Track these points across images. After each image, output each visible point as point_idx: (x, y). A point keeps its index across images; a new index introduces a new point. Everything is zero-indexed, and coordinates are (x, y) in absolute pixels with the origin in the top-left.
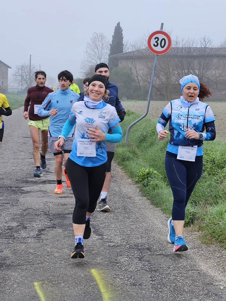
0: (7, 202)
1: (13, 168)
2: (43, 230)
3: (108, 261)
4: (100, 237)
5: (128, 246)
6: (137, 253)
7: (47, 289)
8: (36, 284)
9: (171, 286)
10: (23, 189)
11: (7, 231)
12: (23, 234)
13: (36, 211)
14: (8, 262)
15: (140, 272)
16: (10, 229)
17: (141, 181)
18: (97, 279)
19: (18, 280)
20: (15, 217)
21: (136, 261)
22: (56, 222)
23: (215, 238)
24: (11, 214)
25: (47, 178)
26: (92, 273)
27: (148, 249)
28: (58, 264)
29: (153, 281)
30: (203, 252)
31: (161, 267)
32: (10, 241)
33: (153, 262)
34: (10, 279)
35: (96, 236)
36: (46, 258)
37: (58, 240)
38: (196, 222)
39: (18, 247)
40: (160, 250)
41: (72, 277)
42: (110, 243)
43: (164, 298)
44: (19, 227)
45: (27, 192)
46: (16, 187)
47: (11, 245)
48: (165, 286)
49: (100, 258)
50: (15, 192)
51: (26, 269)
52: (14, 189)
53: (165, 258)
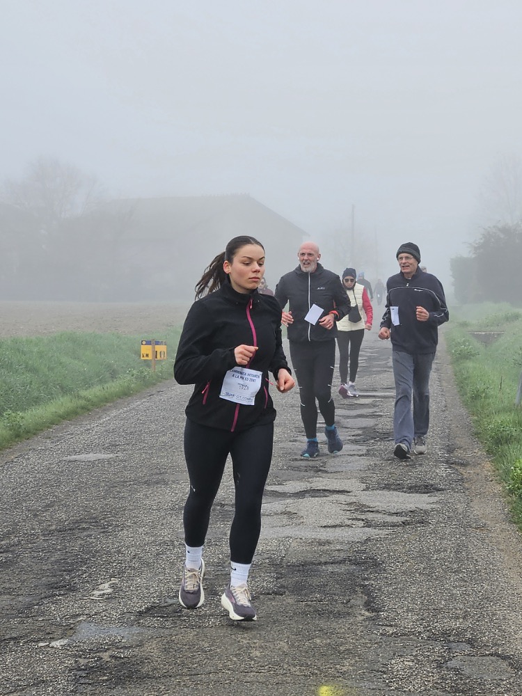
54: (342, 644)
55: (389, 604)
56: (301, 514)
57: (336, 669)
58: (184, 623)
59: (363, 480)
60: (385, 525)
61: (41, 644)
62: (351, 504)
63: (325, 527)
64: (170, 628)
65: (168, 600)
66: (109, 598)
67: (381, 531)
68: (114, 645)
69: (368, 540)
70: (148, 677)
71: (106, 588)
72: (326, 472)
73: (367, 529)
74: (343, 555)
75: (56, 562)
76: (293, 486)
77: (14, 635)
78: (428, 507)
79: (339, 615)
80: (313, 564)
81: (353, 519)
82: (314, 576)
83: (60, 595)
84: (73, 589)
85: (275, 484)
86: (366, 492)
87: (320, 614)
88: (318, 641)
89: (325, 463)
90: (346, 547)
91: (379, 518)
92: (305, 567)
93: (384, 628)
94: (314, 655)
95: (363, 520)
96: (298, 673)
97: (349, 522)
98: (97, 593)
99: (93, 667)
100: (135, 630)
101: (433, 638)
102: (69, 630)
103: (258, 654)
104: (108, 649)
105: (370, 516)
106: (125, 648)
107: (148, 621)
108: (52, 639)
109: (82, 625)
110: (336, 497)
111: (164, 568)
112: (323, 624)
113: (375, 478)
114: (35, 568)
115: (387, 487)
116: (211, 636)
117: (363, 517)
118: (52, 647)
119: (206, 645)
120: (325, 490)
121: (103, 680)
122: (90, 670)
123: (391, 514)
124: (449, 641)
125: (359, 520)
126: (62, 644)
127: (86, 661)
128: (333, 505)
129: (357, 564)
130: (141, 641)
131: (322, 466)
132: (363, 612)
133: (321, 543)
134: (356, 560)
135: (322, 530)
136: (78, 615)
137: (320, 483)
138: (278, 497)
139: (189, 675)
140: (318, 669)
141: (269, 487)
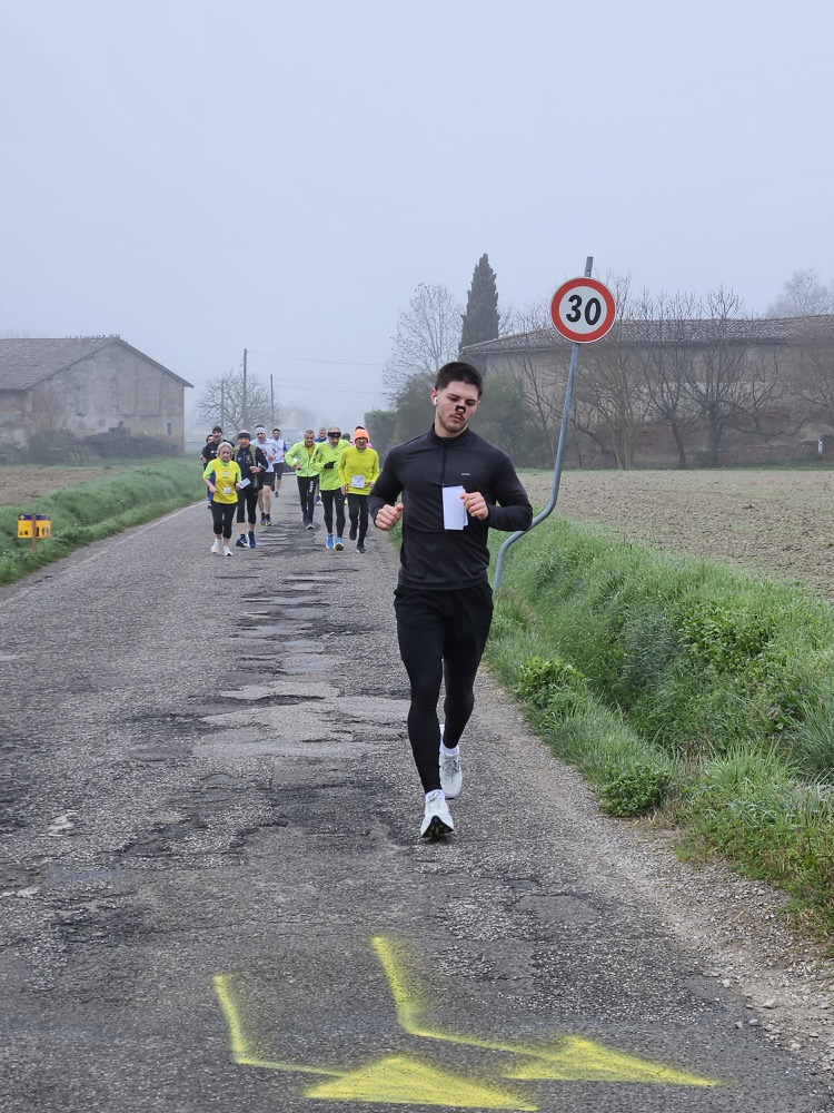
0: (158, 756)
1: (183, 663)
2: (250, 832)
3: (420, 914)
4: (405, 848)
5: (477, 872)
6: (500, 891)
7: (248, 993)
8: (218, 979)
9: (587, 980)
10: (204, 719)
11: (151, 838)
12: (196, 842)
13: (236, 781)
14: (148, 921)
15: (506, 942)
16: (160, 831)
17: (530, 694)
18: (385, 964)
19: (171, 969)
20: (178, 797)
21: (496, 911)
22: (289, 809)
23: (715, 846)
24: (166, 788)
25: (274, 690)
26: (375, 948)
27: (533, 879)
28: (283, 925)
29: (537, 966)
30: (680, 886)
31: (563, 929)
32: (158, 865)
33: (542, 915)
34: (148, 967)
35: (395, 846)
36: (253, 908)
37: (288, 859)
38: (667, 803)
39: (177, 880)
40: (566, 881)
41: (319, 959)
42: (430, 865)
43: (564, 1013)
44: (187, 824)
45: (217, 729)
46: (187, 716)
47: (160, 874)
48: (569, 980)
49: (401, 906)
50: (182, 729)
51: (196, 939)
52: (182, 720)
53: (578, 902)
54: (381, 885)
56: (274, 725)
57: (384, 916)
58: (178, 864)
60: (379, 738)
61: (8, 894)
62: (330, 712)
63: (307, 741)
64: (163, 871)
65: (147, 835)
66: (72, 835)
67: (377, 747)
68: (99, 892)
69: (364, 757)
70: (154, 931)
72: (286, 674)
73: (359, 743)
74: (341, 776)
76: (252, 692)
79: (362, 850)
80: (309, 787)
81: (338, 732)
82: (315, 802)
83: (8, 832)
84: (20, 824)
85: (229, 689)
86: (343, 699)
87: (339, 848)
88: (350, 882)
89: (280, 663)
90: (341, 766)
91: (369, 730)
92: (304, 792)
93: (425, 864)
94: (351, 899)
95: (350, 733)
96: (338, 921)
97: (335, 736)
98: (52, 827)
99: (80, 921)
100: (120, 873)
101: (488, 875)
102: (35, 875)
103: (284, 900)
104: (94, 898)
105: (358, 728)
106: (116, 896)
107: (130, 861)
108: (18, 887)
109: (50, 868)
110: (307, 704)
113: (347, 681)
115: (365, 692)
116: (217, 878)
117: (349, 729)
118: (21, 897)
119: (215, 890)
120: (291, 696)
121: (98, 937)
122: (79, 925)
123: (382, 725)
124: (509, 879)
125: (345, 732)
126: (32, 892)
127: (70, 913)
128: (309, 715)
129: (362, 787)
130: (132, 887)
131: (278, 667)
133: (310, 762)
134: (359, 782)
135: (305, 745)
136: (42, 856)
137: (284, 687)
138: (238, 705)
139: (206, 928)
140: (362, 916)
141: (224, 694)
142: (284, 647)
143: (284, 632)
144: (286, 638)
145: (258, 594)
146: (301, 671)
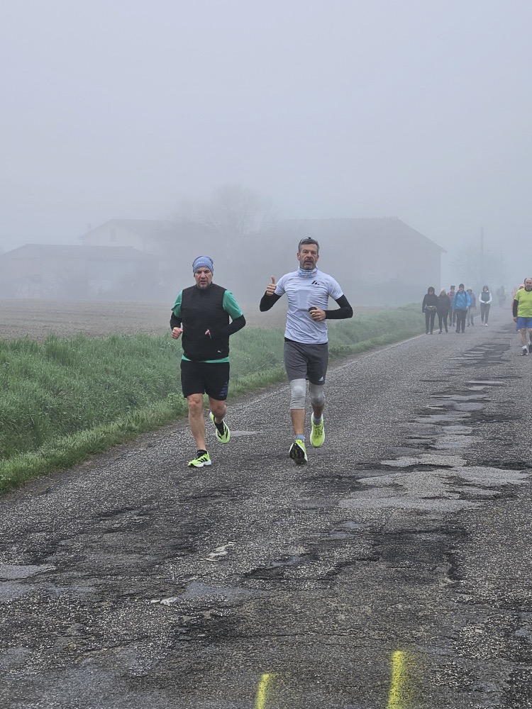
0: (314, 506)
1: (366, 440)
2: (347, 564)
3: (440, 635)
4: (454, 582)
5: (498, 603)
6: (508, 620)
7: (282, 689)
8: (266, 676)
10: (360, 480)
11: (275, 564)
12: (304, 570)
13: (358, 526)
14: (240, 628)
15: (495, 660)
16: (284, 560)
18: (394, 673)
19: (236, 666)
20: (310, 536)
21: (497, 636)
22: (385, 548)
24: (306, 529)
25: (421, 460)
26: (393, 659)
28: (334, 637)
29: (511, 682)
34: (221, 664)
35: (449, 581)
36: (318, 623)
37: (364, 586)
39: (275, 598)
41: (347, 666)
42: (464, 596)
44: (306, 556)
45: (366, 487)
46: (349, 478)
47: (265, 593)
49: (428, 628)
52: (345, 480)
54: (421, 610)
55: (470, 572)
56: (406, 486)
57: (411, 634)
58: (283, 586)
59: (465, 456)
60: (478, 498)
61: (153, 601)
62: (452, 477)
63: (425, 498)
64: (269, 590)
65: (273, 563)
66: (221, 560)
67: (473, 504)
68: (217, 604)
69: (462, 511)
70: (241, 635)
71: (222, 551)
72: (435, 449)
73: (462, 501)
74: (436, 524)
75: (185, 525)
76: (404, 461)
77: (131, 592)
78: (519, 482)
79: (424, 581)
80: (408, 532)
81: (451, 492)
82: (409, 543)
83: (181, 555)
84: (193, 551)
85: (389, 459)
86: (466, 468)
87: (406, 579)
88: (400, 606)
89: (435, 441)
90: (440, 518)
91: (474, 491)
92: (401, 535)
93: (461, 595)
94: (394, 620)
95: (460, 493)
96: (376, 637)
97: (446, 495)
98: (213, 555)
99: (194, 625)
100: (239, 590)
101: (505, 606)
102: (180, 588)
103: (343, 617)
104: (211, 608)
105: (466, 489)
106: (226, 607)
107: (251, 582)
108: (164, 597)
109: (193, 584)
110: (440, 471)
111: (277, 534)
112: (407, 589)
113: (477, 454)
114: (166, 530)
115: (485, 464)
116: (304, 598)
117: (460, 490)
118: (163, 604)
119: (298, 607)
120: (431, 465)
121: (201, 637)
122: (191, 628)
123: (485, 488)
124: (520, 611)
125: (457, 492)
126: (171, 601)
127: (190, 618)
128: (436, 479)
129: (448, 533)
130: (242, 601)
131: (432, 444)
132: (446, 579)
133: (419, 513)
134: (447, 529)
135: (422, 501)
136: (191, 575)
137: (428, 458)
138: (389, 470)
139: (277, 636)
140: (395, 634)
141: (383, 463)
142: (442, 430)
143: (449, 419)
144: (447, 423)
145: (444, 393)
146: (447, 446)
